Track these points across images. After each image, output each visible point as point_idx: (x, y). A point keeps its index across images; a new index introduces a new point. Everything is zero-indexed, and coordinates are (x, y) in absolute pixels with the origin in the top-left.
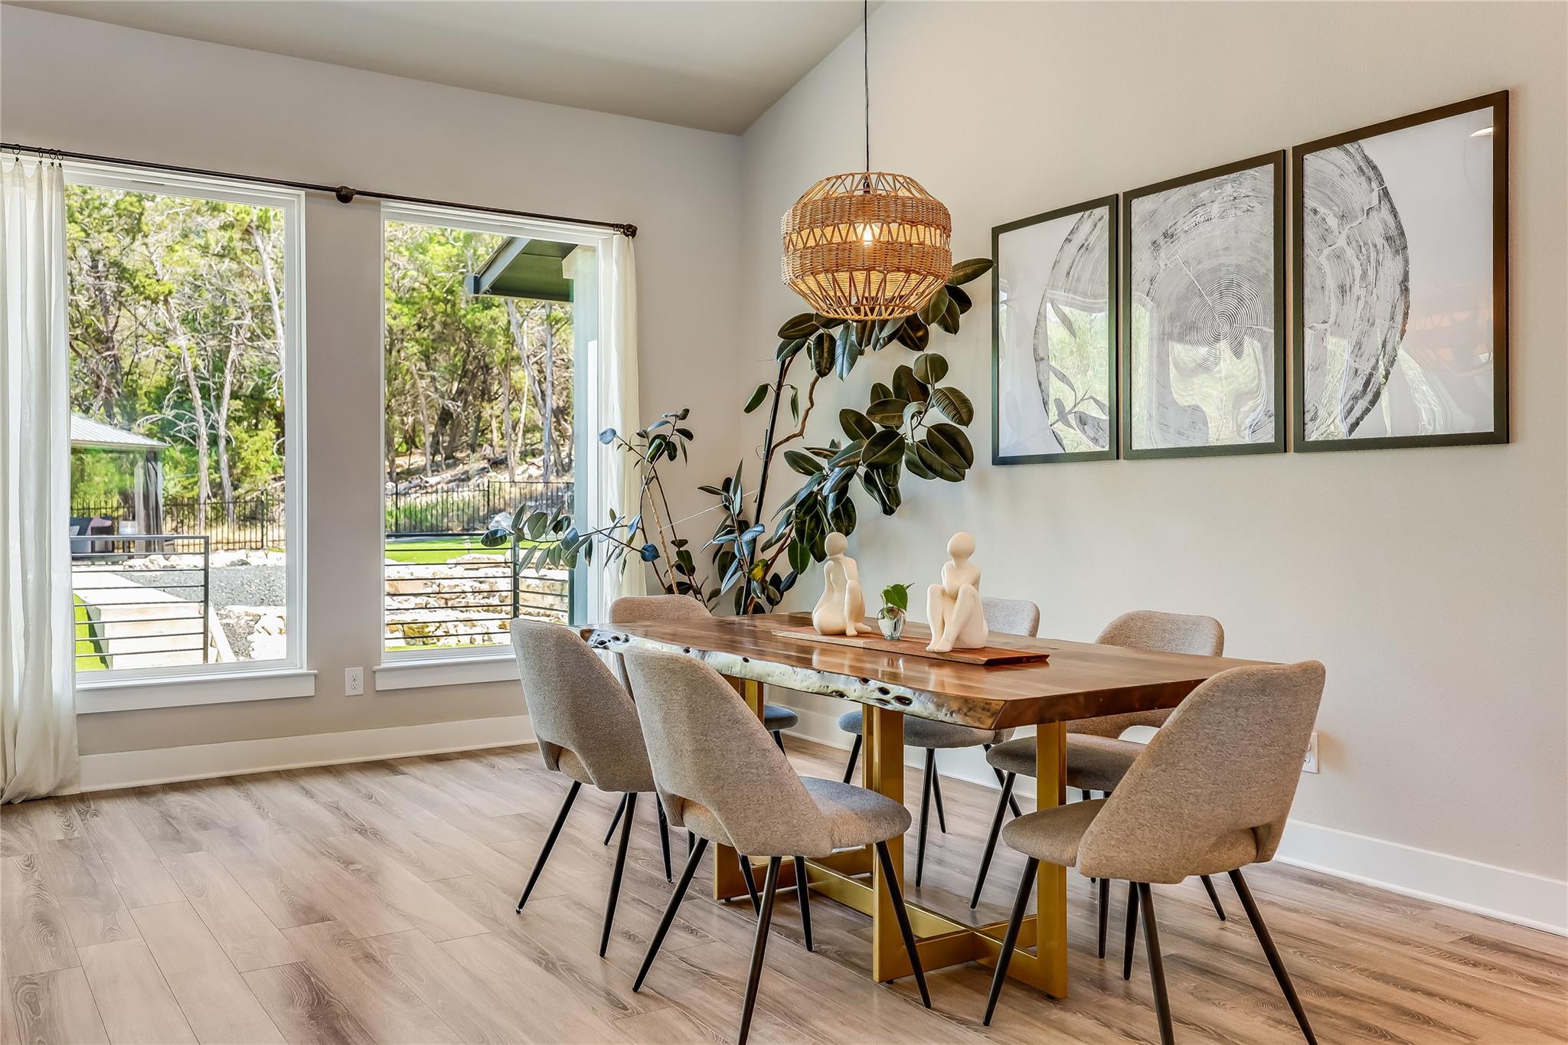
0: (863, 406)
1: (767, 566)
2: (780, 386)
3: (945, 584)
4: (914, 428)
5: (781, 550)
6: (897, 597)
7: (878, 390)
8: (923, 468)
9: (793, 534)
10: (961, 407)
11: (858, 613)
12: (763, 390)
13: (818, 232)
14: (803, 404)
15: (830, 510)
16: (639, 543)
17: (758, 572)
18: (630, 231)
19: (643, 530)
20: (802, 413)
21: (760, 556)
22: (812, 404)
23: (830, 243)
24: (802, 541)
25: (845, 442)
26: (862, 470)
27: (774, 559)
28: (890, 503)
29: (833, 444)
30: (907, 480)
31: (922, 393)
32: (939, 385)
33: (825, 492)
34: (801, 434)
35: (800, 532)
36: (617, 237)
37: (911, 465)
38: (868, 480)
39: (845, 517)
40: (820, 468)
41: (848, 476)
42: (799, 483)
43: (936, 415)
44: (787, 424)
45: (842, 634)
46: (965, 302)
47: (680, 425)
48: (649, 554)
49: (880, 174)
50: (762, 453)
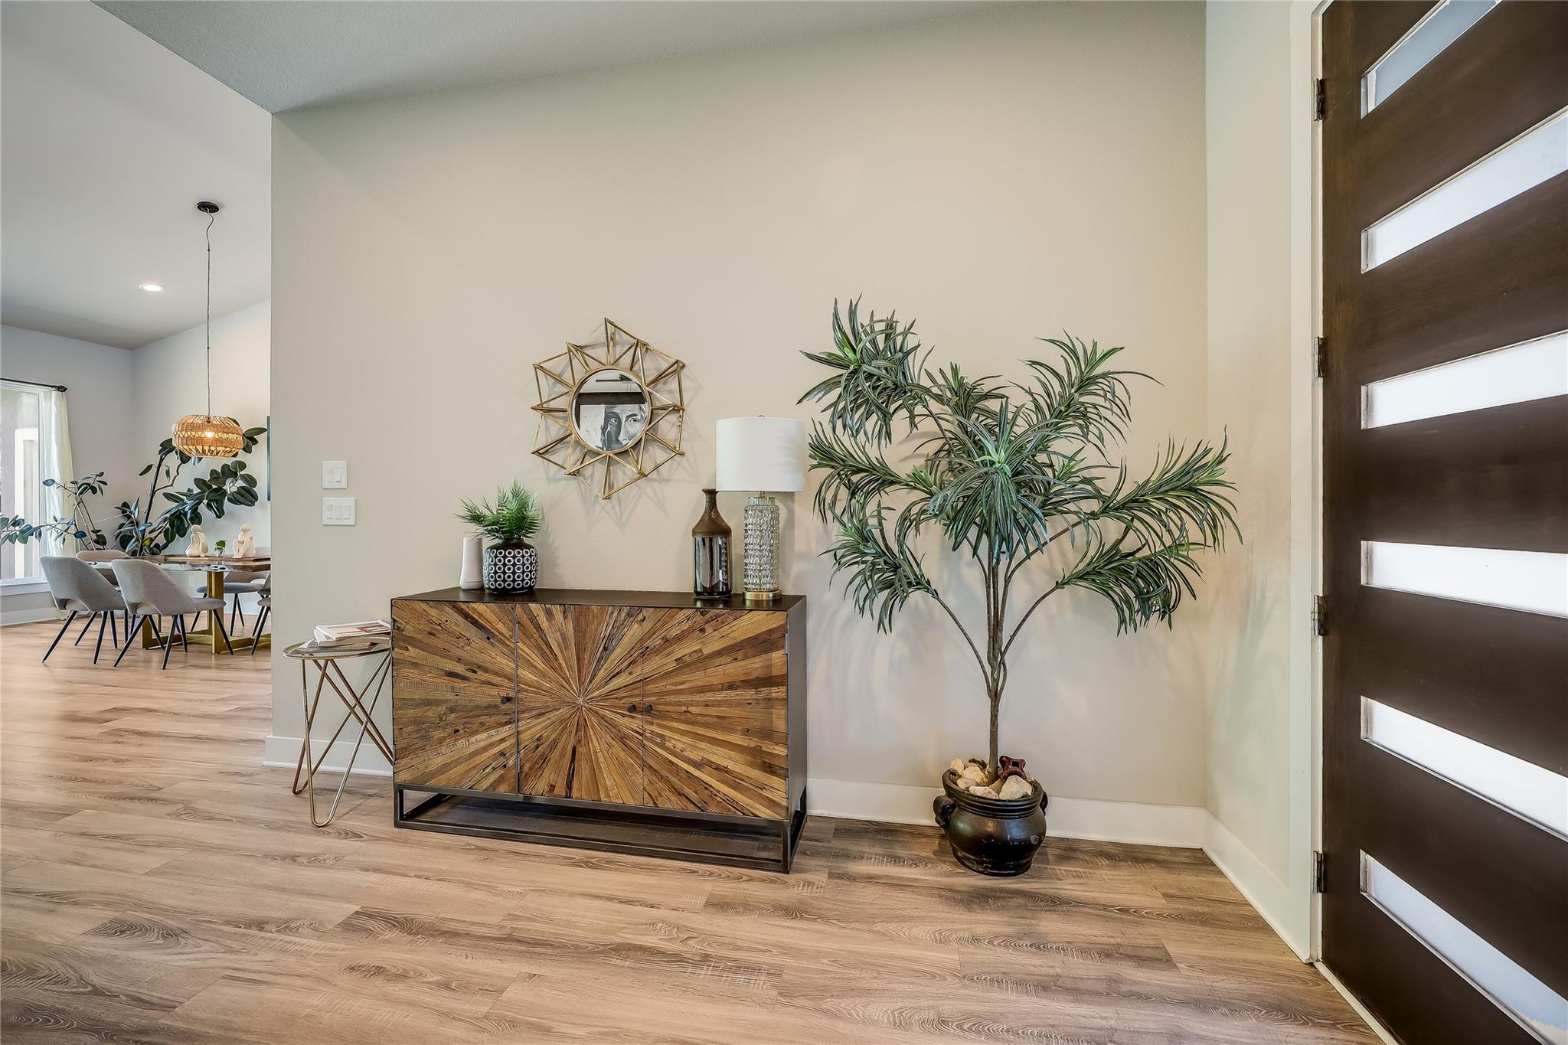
0: (207, 478)
1: (152, 540)
2: (160, 465)
3: (239, 539)
4: (231, 487)
5: (161, 532)
6: (221, 544)
7: (213, 472)
8: (234, 501)
9: (168, 526)
10: (251, 481)
11: (205, 550)
12: (150, 467)
13: (189, 433)
14: (173, 473)
15: (188, 517)
16: (73, 530)
17: (147, 543)
18: (62, 389)
19: (75, 525)
20: (172, 478)
21: (147, 535)
22: (178, 474)
23: (194, 436)
24: (173, 529)
25: (196, 491)
26: (205, 501)
27: (156, 537)
28: (220, 514)
29: (189, 490)
30: (227, 505)
31: (234, 475)
32: (241, 473)
33: (186, 510)
34: (172, 485)
35: (172, 525)
36: (54, 393)
37: (229, 500)
38: (209, 506)
39: (196, 518)
40: (183, 500)
41: (199, 504)
42: (172, 505)
43: (240, 483)
44: (163, 481)
45: (199, 557)
46: (255, 442)
47: (99, 479)
48: (80, 535)
49: (214, 417)
50: (150, 493)
